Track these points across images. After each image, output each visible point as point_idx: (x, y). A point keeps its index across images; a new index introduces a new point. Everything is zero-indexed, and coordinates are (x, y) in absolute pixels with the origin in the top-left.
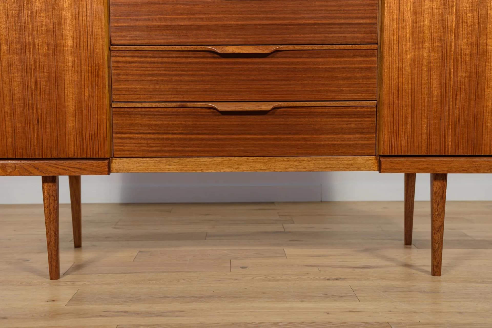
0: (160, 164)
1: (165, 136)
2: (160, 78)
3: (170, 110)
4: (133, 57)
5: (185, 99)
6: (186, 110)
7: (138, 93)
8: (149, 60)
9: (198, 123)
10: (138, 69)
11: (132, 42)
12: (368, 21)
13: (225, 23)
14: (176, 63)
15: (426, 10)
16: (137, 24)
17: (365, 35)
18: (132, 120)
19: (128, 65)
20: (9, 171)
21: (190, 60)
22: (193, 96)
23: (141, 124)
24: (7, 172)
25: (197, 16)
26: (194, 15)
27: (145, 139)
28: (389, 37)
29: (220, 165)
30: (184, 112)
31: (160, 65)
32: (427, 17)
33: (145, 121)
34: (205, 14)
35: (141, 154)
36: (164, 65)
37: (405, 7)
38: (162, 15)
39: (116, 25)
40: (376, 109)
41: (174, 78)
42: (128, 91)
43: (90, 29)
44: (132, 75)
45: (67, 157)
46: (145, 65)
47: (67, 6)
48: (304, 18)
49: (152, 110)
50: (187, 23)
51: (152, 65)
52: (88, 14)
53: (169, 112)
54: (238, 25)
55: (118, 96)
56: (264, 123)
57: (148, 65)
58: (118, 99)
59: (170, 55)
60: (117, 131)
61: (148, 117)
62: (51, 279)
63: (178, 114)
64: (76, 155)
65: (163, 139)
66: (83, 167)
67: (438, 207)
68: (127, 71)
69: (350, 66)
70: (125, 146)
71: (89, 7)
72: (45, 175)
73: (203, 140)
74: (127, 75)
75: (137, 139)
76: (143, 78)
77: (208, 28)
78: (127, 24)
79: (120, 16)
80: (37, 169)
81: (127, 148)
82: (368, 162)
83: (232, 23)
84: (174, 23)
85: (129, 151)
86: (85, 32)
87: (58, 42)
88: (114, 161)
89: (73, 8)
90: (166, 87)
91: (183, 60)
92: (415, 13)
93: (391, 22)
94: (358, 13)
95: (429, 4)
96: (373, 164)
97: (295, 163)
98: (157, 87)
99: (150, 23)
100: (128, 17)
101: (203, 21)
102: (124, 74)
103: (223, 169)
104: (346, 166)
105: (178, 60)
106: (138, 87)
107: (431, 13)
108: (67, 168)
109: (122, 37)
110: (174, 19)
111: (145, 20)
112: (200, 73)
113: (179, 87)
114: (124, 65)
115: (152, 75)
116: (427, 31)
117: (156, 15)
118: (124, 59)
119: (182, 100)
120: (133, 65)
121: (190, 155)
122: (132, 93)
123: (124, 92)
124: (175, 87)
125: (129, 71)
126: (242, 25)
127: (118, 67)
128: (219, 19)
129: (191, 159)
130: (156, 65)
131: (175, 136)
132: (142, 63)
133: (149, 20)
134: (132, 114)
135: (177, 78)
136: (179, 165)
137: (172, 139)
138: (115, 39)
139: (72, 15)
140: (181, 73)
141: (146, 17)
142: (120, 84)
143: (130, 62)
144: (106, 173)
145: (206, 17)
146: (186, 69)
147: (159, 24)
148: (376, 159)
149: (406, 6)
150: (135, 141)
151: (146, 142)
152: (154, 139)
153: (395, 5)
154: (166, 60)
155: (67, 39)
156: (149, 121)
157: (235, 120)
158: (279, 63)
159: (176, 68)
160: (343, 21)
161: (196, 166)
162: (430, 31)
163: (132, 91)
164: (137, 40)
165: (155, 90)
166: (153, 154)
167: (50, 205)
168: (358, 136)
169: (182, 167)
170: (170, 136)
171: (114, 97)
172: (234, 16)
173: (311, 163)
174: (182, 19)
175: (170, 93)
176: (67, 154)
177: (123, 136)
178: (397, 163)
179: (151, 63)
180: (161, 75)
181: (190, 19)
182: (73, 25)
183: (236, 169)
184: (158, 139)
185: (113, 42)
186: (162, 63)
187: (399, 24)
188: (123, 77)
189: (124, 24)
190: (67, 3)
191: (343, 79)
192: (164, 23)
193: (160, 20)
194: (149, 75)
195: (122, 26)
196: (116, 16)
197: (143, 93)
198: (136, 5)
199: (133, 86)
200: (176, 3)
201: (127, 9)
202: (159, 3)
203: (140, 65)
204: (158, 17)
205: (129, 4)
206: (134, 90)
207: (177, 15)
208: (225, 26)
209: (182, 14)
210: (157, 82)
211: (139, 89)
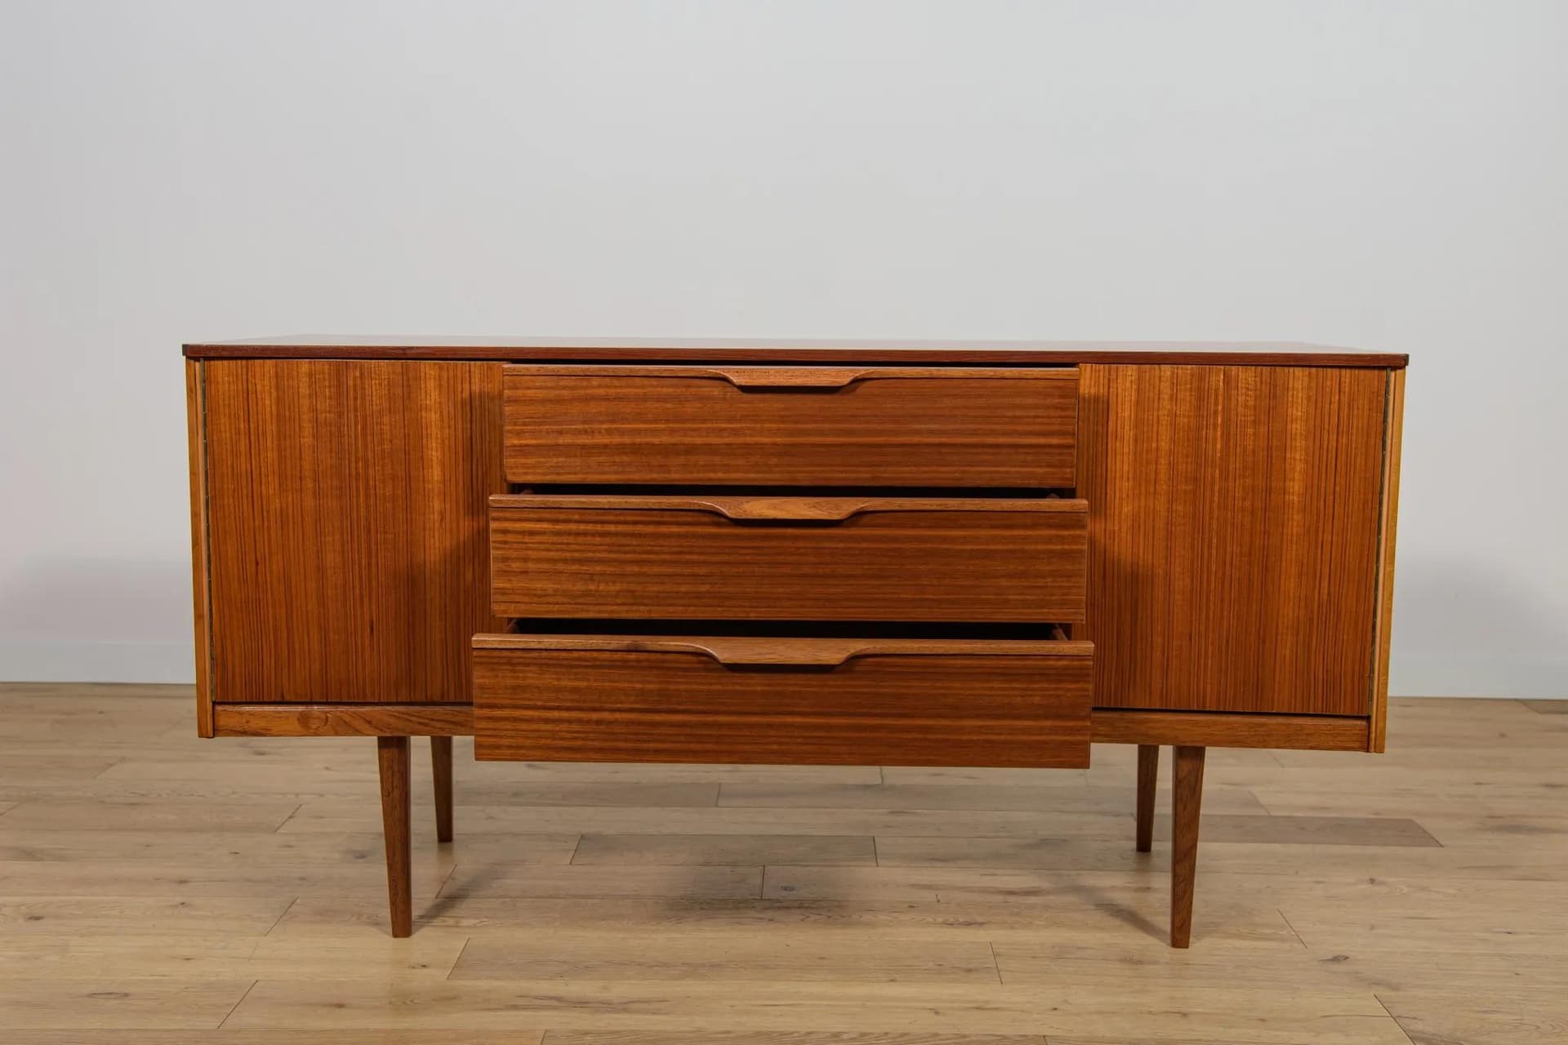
2: (598, 569)
3: (605, 655)
6: (643, 656)
7: (551, 600)
9: (672, 687)
10: (549, 547)
11: (549, 478)
12: (1056, 440)
13: (749, 440)
14: (633, 535)
16: (561, 440)
17: (1048, 470)
19: (527, 539)
20: (315, 726)
21: (664, 529)
25: (690, 425)
26: (683, 423)
30: (638, 661)
31: (599, 540)
34: (704, 421)
36: (608, 540)
38: (613, 421)
39: (516, 442)
41: (630, 569)
42: (529, 597)
44: (538, 560)
46: (565, 539)
48: (918, 432)
50: (666, 439)
51: (580, 539)
54: (775, 444)
55: (503, 607)
57: (571, 539)
58: (504, 612)
59: (622, 518)
60: (483, 701)
65: (589, 722)
68: (526, 553)
69: (1025, 547)
73: (681, 725)
74: (526, 560)
76: (560, 567)
77: (711, 449)
78: (539, 442)
79: (524, 424)
83: (763, 440)
84: (638, 440)
90: (611, 588)
91: (650, 529)
94: (1035, 424)
95: (1169, 408)
98: (590, 589)
99: (587, 440)
100: (542, 427)
101: (701, 437)
102: (517, 559)
105: (639, 528)
106: (548, 586)
109: (529, 468)
110: (638, 432)
111: (579, 432)
112: (688, 557)
113: (639, 588)
114: (519, 538)
115: (581, 561)
117: (602, 422)
118: (518, 526)
120: (538, 538)
122: (535, 600)
123: (517, 598)
124: (633, 587)
125: (530, 552)
126: (784, 445)
127: (505, 543)
128: (734, 432)
130: (589, 539)
132: (559, 533)
133: (586, 432)
135: (636, 569)
137: (608, 723)
138: (514, 471)
140: (644, 556)
141: (581, 427)
142: (510, 580)
143: (532, 533)
145: (707, 428)
146: (656, 549)
147: (607, 440)
154: (612, 528)
157: (758, 681)
158: (864, 539)
159: (634, 546)
160: (1001, 440)
163: (535, 595)
164: (559, 474)
170: (605, 715)
171: (494, 608)
172: (767, 426)
174: (654, 432)
175: (619, 601)
179: (578, 534)
180: (600, 561)
181: (673, 431)
186: (603, 534)
188: (516, 566)
189: (534, 442)
191: (1008, 576)
192: (617, 440)
193: (609, 432)
194: (574, 561)
195: (527, 445)
196: (515, 424)
197: (561, 599)
198: (559, 401)
199: (539, 586)
200: (645, 398)
201: (541, 409)
202: (606, 399)
203: (555, 539)
204: (605, 426)
205: (544, 401)
206: (539, 592)
207: (645, 422)
208: (747, 445)
209: (655, 421)
210: (591, 577)
211: (551, 593)
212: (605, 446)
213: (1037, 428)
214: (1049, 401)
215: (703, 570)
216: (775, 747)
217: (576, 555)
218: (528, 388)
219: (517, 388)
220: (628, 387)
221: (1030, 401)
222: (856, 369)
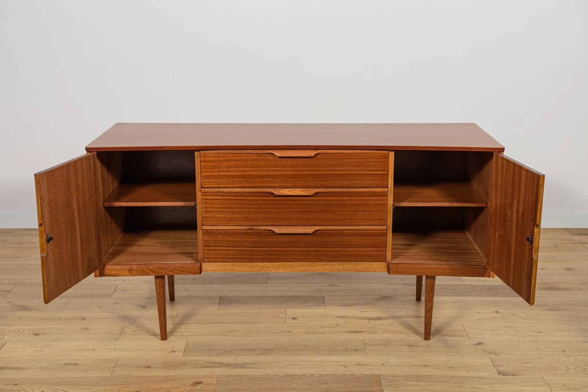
0: (236, 266)
1: (239, 249)
2: (235, 210)
3: (242, 231)
4: (217, 196)
5: (253, 224)
6: (253, 231)
7: (220, 220)
8: (228, 198)
9: (262, 240)
10: (221, 204)
11: (216, 186)
12: (381, 173)
13: (281, 173)
14: (246, 200)
16: (220, 174)
17: (379, 182)
18: (216, 238)
19: (213, 201)
20: (134, 273)
21: (256, 198)
22: (259, 222)
23: (222, 241)
24: (133, 274)
25: (262, 169)
26: (259, 168)
27: (225, 250)
29: (277, 267)
30: (252, 232)
31: (235, 201)
33: (226, 238)
34: (267, 167)
35: (223, 260)
36: (238, 201)
38: (237, 168)
39: (205, 174)
40: (386, 231)
41: (245, 210)
42: (213, 218)
44: (216, 208)
46: (225, 201)
48: (336, 170)
49: (230, 231)
50: (254, 173)
51: (230, 202)
53: (242, 232)
54: (290, 175)
55: (206, 222)
56: (308, 240)
57: (227, 201)
58: (207, 223)
59: (243, 195)
60: (206, 245)
61: (227, 236)
62: (162, 340)
63: (248, 234)
65: (237, 250)
66: (183, 269)
67: (429, 295)
68: (213, 206)
69: (368, 202)
70: (211, 255)
72: (157, 275)
73: (265, 251)
74: (213, 208)
75: (220, 250)
76: (224, 210)
77: (269, 176)
78: (213, 174)
79: (208, 169)
80: (152, 271)
81: (213, 256)
82: (380, 266)
83: (286, 173)
84: (245, 174)
85: (214, 258)
88: (204, 264)
90: (240, 216)
91: (252, 198)
94: (375, 167)
96: (384, 268)
97: (329, 267)
98: (234, 216)
99: (228, 174)
100: (213, 170)
101: (266, 172)
102: (210, 207)
103: (279, 270)
104: (366, 269)
105: (248, 198)
106: (220, 216)
108: (172, 270)
109: (209, 183)
110: (245, 171)
111: (225, 171)
112: (263, 206)
113: (248, 216)
114: (211, 201)
115: (230, 208)
117: (233, 168)
118: (210, 197)
119: (250, 224)
120: (216, 201)
121: (256, 261)
122: (216, 220)
123: (210, 219)
124: (246, 216)
126: (293, 175)
127: (206, 202)
128: (277, 171)
129: (257, 264)
130: (232, 201)
131: (246, 248)
132: (223, 199)
133: (228, 171)
134: (216, 234)
135: (247, 210)
136: (249, 267)
137: (243, 250)
138: (205, 184)
140: (250, 206)
141: (226, 169)
142: (208, 214)
143: (214, 200)
144: (199, 273)
145: (268, 170)
146: (254, 204)
147: (235, 174)
148: (386, 265)
150: (218, 252)
151: (225, 252)
152: (232, 250)
154: (240, 198)
156: (228, 238)
157: (287, 239)
158: (318, 200)
159: (247, 203)
160: (364, 173)
161: (260, 268)
163: (216, 218)
164: (219, 184)
165: (232, 218)
166: (231, 260)
167: (160, 293)
168: (373, 249)
169: (251, 268)
170: (242, 248)
171: (204, 222)
172: (287, 169)
173: (341, 267)
174: (251, 171)
175: (242, 219)
177: (210, 248)
178: (400, 268)
179: (229, 200)
180: (236, 208)
181: (256, 171)
183: (288, 270)
184: (234, 250)
185: (203, 186)
186: (237, 200)
188: (210, 209)
189: (210, 174)
191: (363, 211)
192: (238, 173)
193: (236, 171)
194: (228, 208)
195: (209, 175)
196: (205, 169)
197: (224, 220)
198: (219, 161)
199: (217, 215)
200: (247, 160)
201: (213, 164)
202: (235, 160)
203: (222, 201)
204: (234, 169)
205: (214, 161)
206: (217, 218)
207: (247, 168)
208: (280, 175)
209: (251, 167)
210: (233, 213)
211: (221, 218)
212: (234, 175)
213: (375, 169)
214: (379, 160)
215: (268, 210)
216: (293, 257)
217: (229, 206)
218: (208, 157)
219: (205, 157)
220: (242, 156)
221: (374, 160)
222: (316, 151)
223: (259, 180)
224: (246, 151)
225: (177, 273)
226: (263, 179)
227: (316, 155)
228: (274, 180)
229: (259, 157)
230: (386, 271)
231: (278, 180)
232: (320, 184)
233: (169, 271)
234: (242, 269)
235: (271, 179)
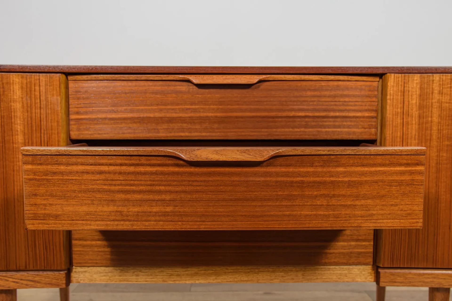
12: (366, 115)
13: (202, 115)
15: (434, 104)
16: (100, 116)
17: (363, 130)
25: (169, 107)
26: (166, 106)
28: (392, 133)
32: (436, 113)
34: (178, 104)
37: (410, 100)
38: (129, 105)
39: (76, 117)
43: (44, 123)
45: (18, 269)
47: (18, 97)
48: (293, 110)
50: (157, 115)
52: (42, 106)
54: (216, 117)
64: (28, 267)
66: (37, 279)
70: (86, 255)
71: (43, 98)
77: (182, 120)
78: (89, 117)
79: (81, 107)
81: (88, 257)
82: (363, 273)
83: (210, 114)
84: (142, 115)
85: (90, 260)
86: (38, 127)
87: (6, 138)
88: (74, 270)
89: (24, 99)
92: (421, 107)
93: (394, 117)
94: (355, 105)
95: (438, 98)
96: (369, 274)
99: (114, 116)
100: (90, 109)
101: (176, 113)
104: (339, 277)
107: (441, 108)
108: (19, 281)
110: (142, 111)
111: (110, 111)
116: (435, 128)
117: (122, 106)
126: (222, 117)
128: (195, 110)
133: (114, 111)
138: (75, 133)
139: (23, 107)
141: (111, 108)
145: (179, 109)
147: (125, 116)
148: (373, 270)
149: (412, 98)
150: (97, 250)
153: (399, 97)
155: (18, 135)
160: (337, 114)
162: (438, 128)
168: (353, 243)
169: (152, 277)
172: (212, 107)
174: (152, 111)
176: (18, 265)
177: (84, 243)
178: (398, 276)
181: (161, 110)
182: (24, 119)
187: (403, 119)
189: (86, 117)
190: (18, 93)
192: (131, 115)
193: (126, 111)
195: (82, 119)
198: (99, 94)
200: (145, 92)
204: (124, 108)
207: (146, 105)
208: (200, 117)
209: (152, 105)
212: (125, 119)
214: (363, 93)
216: (221, 257)
221: (354, 93)
222: (261, 76)
223: (165, 126)
224: (144, 77)
225: (27, 285)
226: (172, 125)
227: (260, 81)
228: (190, 126)
229: (166, 88)
230: (373, 280)
231: (198, 127)
232: (266, 134)
233: (14, 282)
234: (137, 277)
235: (185, 125)
